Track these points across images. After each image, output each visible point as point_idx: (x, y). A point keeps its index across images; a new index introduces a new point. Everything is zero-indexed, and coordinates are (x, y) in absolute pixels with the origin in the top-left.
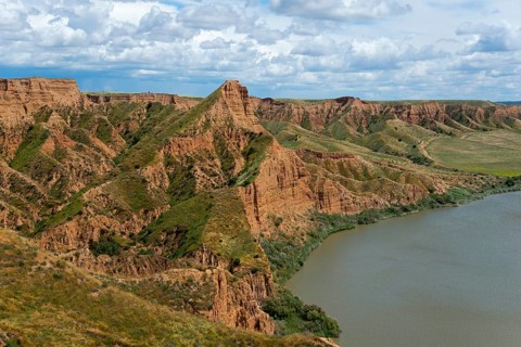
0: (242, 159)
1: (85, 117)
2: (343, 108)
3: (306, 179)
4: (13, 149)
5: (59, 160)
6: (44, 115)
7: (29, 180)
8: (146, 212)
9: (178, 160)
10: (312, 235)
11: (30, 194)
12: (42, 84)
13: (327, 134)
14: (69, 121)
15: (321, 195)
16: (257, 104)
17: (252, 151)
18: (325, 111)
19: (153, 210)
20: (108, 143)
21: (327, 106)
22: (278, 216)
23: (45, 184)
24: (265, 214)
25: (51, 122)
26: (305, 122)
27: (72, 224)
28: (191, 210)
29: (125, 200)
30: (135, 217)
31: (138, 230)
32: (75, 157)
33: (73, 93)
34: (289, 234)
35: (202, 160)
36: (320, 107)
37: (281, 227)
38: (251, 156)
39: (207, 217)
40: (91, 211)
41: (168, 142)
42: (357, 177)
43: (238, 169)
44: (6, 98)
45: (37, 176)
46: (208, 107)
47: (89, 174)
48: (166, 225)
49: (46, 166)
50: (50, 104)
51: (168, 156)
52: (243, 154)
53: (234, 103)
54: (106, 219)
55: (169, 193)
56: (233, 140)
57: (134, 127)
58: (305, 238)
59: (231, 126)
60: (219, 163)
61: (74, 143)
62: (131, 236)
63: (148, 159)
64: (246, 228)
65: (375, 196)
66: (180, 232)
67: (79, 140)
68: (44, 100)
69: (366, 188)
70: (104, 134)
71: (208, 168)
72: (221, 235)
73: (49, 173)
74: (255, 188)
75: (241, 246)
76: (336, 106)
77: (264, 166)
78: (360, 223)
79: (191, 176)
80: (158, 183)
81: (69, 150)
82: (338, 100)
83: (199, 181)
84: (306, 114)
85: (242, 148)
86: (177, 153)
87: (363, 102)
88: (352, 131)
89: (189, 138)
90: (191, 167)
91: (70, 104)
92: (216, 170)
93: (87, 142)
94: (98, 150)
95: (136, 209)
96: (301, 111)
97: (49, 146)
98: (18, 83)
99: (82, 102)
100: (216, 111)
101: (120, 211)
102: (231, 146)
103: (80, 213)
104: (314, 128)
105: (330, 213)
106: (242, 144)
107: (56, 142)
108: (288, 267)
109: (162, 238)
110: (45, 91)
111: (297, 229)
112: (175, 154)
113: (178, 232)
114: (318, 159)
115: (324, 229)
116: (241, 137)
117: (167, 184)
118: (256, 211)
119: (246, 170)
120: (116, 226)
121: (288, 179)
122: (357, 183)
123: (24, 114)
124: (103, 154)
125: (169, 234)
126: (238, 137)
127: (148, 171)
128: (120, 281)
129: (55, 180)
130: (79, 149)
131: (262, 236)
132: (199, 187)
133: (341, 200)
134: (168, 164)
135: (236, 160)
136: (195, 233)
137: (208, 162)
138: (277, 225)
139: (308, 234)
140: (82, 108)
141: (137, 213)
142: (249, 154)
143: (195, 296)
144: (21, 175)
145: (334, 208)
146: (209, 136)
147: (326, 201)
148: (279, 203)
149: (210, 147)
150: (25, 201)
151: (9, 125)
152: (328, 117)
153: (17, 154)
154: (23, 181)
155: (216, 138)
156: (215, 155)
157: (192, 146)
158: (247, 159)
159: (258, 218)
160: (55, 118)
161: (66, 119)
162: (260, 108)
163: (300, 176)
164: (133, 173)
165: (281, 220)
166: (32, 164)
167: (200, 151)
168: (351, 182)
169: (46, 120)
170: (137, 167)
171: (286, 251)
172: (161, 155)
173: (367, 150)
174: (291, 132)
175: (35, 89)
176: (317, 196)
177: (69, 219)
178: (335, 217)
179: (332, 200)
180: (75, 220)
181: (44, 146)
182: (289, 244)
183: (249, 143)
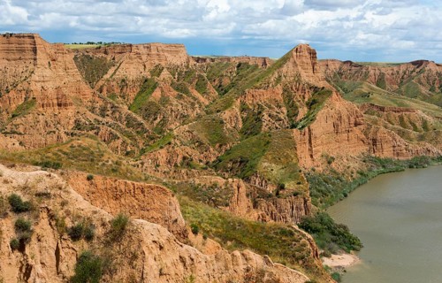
0: (306, 109)
1: (189, 73)
2: (418, 70)
3: (362, 127)
4: (133, 96)
5: (164, 105)
6: (157, 71)
7: (140, 119)
8: (220, 146)
9: (251, 107)
10: (361, 174)
11: (139, 129)
12: (160, 48)
13: (400, 92)
14: (176, 76)
15: (374, 141)
16: (338, 66)
17: (314, 102)
18: (401, 72)
19: (226, 144)
20: (204, 93)
21: (403, 69)
22: (332, 155)
23: (152, 123)
24: (320, 154)
25: (162, 77)
26: (380, 81)
27: (163, 152)
28: (253, 145)
29: (206, 136)
30: (211, 149)
31: (213, 159)
32: (175, 103)
33: (182, 55)
34: (340, 170)
35: (270, 107)
36: (396, 69)
37: (333, 165)
38: (314, 106)
39: (264, 151)
40: (178, 142)
41: (244, 93)
42: (415, 129)
43: (300, 116)
44: (130, 58)
45: (146, 117)
46: (281, 66)
47: (184, 116)
48: (232, 156)
49: (153, 109)
50: (163, 64)
51: (243, 103)
52: (307, 104)
53: (303, 62)
54: (188, 149)
55: (241, 132)
56: (300, 93)
57: (226, 82)
58: (354, 175)
59: (299, 81)
60: (285, 111)
61: (176, 93)
62: (207, 163)
63: (228, 105)
64: (294, 161)
65: (429, 146)
66: (243, 162)
67: (181, 91)
68: (160, 60)
69: (421, 138)
70: (201, 87)
71: (275, 114)
72: (273, 165)
73: (155, 115)
74: (309, 130)
75: (288, 175)
76: (412, 68)
77: (321, 114)
78: (411, 167)
79: (259, 120)
80: (233, 125)
81: (171, 98)
82: (414, 63)
83: (265, 124)
84: (382, 75)
85: (306, 100)
86: (251, 102)
87: (438, 65)
88: (424, 90)
89: (261, 90)
90: (260, 113)
91: (179, 63)
92: (282, 116)
93: (187, 92)
94: (195, 99)
95: (213, 143)
96: (377, 72)
97: (157, 94)
98: (142, 47)
99: (188, 62)
100: (288, 69)
101: (201, 144)
102: (297, 96)
103: (170, 143)
104: (388, 87)
105: (382, 157)
106: (307, 96)
107: (162, 91)
108: (332, 196)
109: (229, 165)
110: (161, 53)
111: (349, 167)
112: (249, 101)
113: (241, 162)
114: (380, 112)
115: (375, 170)
116: (307, 90)
117: (241, 126)
118: (311, 150)
119: (307, 117)
120: (196, 155)
121: (343, 126)
122: (413, 134)
123: (142, 70)
124: (198, 103)
125: (235, 163)
126: (303, 90)
127: (226, 115)
128: (164, 181)
129: (159, 120)
130: (180, 97)
131: (314, 170)
132: (264, 128)
133: (394, 147)
134: (243, 110)
135: (300, 109)
136: (254, 163)
137: (276, 109)
138: (329, 163)
139: (358, 172)
140: (187, 67)
141: (214, 147)
142: (312, 104)
143: (217, 196)
144: (134, 115)
145: (386, 153)
146: (279, 89)
147: (379, 146)
148: (334, 146)
149: (280, 98)
150: (134, 134)
151: (131, 78)
152: (403, 78)
153: (135, 100)
154: (135, 120)
155: (285, 91)
156: (282, 103)
157: (264, 96)
158: (310, 109)
159: (312, 156)
160: (165, 74)
161: (174, 75)
162: (340, 69)
163: (356, 124)
164: (214, 116)
165: (333, 159)
166: (144, 107)
167: (270, 101)
168: (408, 133)
169: (159, 75)
170: (218, 111)
171: (333, 184)
172: (238, 102)
173: (437, 107)
174: (365, 90)
175: (154, 52)
176: (371, 142)
177: (161, 148)
178: (387, 160)
179: (385, 146)
180: (165, 148)
181: (153, 95)
182: (338, 178)
183: (313, 95)
